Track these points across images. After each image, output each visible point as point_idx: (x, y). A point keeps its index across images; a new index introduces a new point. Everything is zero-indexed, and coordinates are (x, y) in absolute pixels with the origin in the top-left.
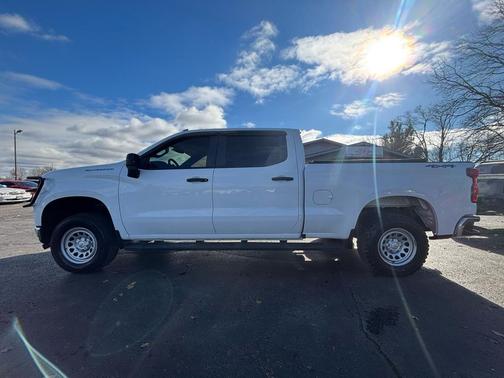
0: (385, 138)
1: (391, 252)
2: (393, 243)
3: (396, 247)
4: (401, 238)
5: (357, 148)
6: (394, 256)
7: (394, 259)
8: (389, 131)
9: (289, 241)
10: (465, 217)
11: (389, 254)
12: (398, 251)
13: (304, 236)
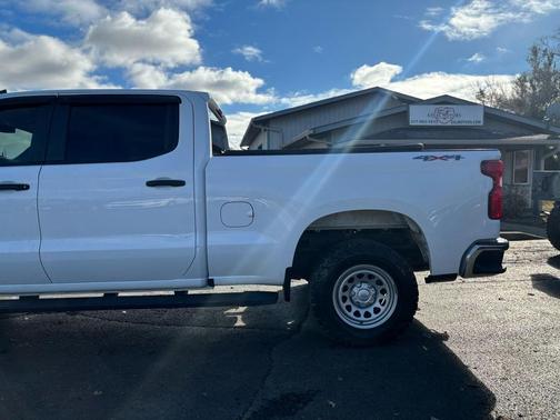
0: (521, 82)
1: (358, 305)
2: (361, 291)
3: (364, 297)
4: (373, 281)
5: (432, 108)
6: (362, 312)
7: (362, 318)
8: (529, 68)
9: (190, 292)
10: (477, 243)
11: (354, 309)
12: (370, 305)
13: (211, 283)
